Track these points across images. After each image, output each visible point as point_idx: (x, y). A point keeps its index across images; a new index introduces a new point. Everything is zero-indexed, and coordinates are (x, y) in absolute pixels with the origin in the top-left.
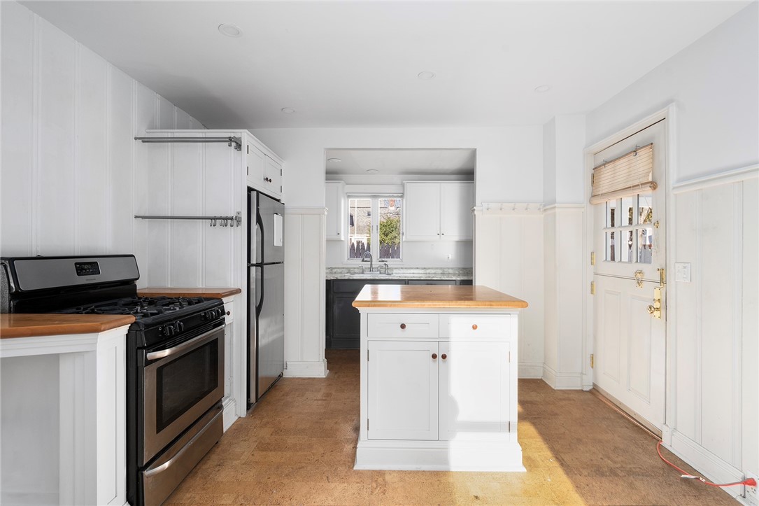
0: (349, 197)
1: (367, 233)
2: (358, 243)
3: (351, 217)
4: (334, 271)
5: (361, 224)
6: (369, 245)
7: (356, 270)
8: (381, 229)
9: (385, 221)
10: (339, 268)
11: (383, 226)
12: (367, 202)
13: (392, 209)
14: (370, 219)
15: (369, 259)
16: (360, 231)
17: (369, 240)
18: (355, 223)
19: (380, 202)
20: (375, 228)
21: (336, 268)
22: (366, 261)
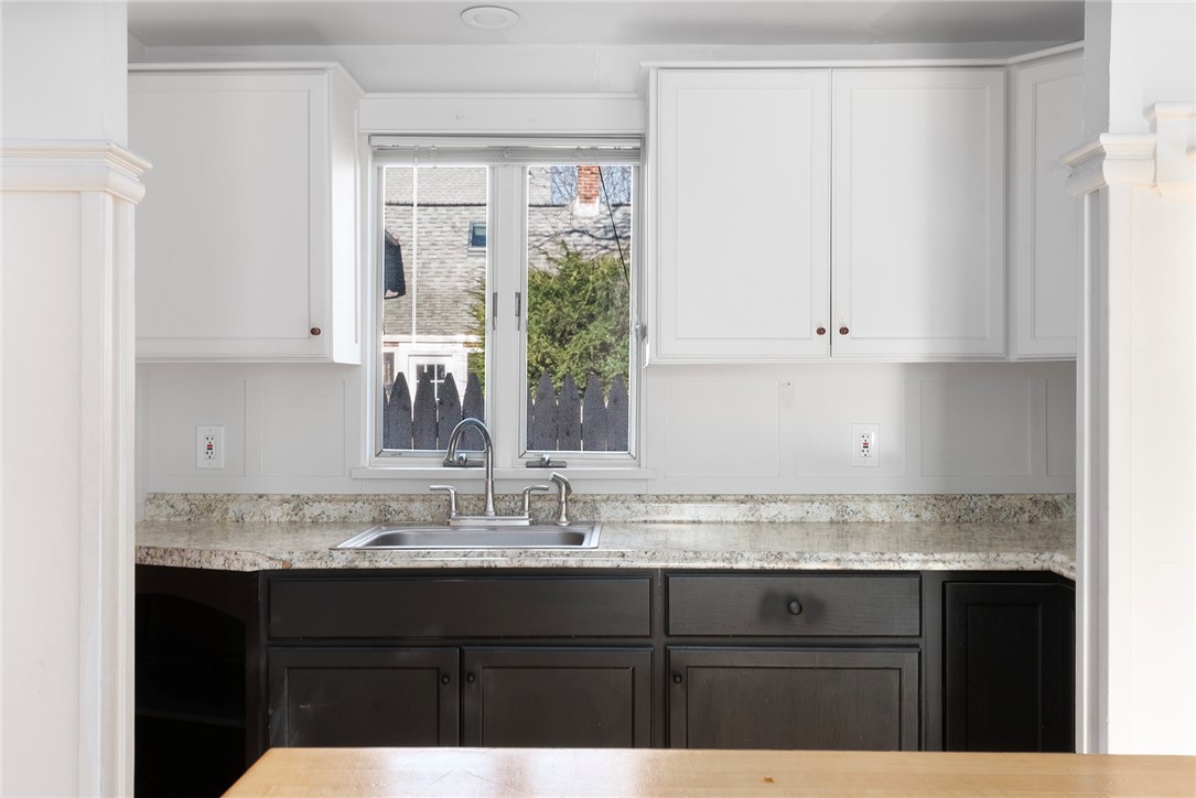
0: (380, 153)
1: (471, 331)
2: (425, 375)
3: (393, 250)
4: (310, 511)
5: (437, 284)
6: (475, 383)
7: (417, 509)
8: (532, 308)
9: (555, 272)
10: (331, 499)
11: (542, 292)
12: (473, 179)
13: (590, 212)
14: (482, 262)
15: (476, 456)
16: (435, 319)
17: (475, 362)
18: (412, 280)
19: (537, 180)
20: (507, 306)
21: (318, 498)
22: (464, 463)
